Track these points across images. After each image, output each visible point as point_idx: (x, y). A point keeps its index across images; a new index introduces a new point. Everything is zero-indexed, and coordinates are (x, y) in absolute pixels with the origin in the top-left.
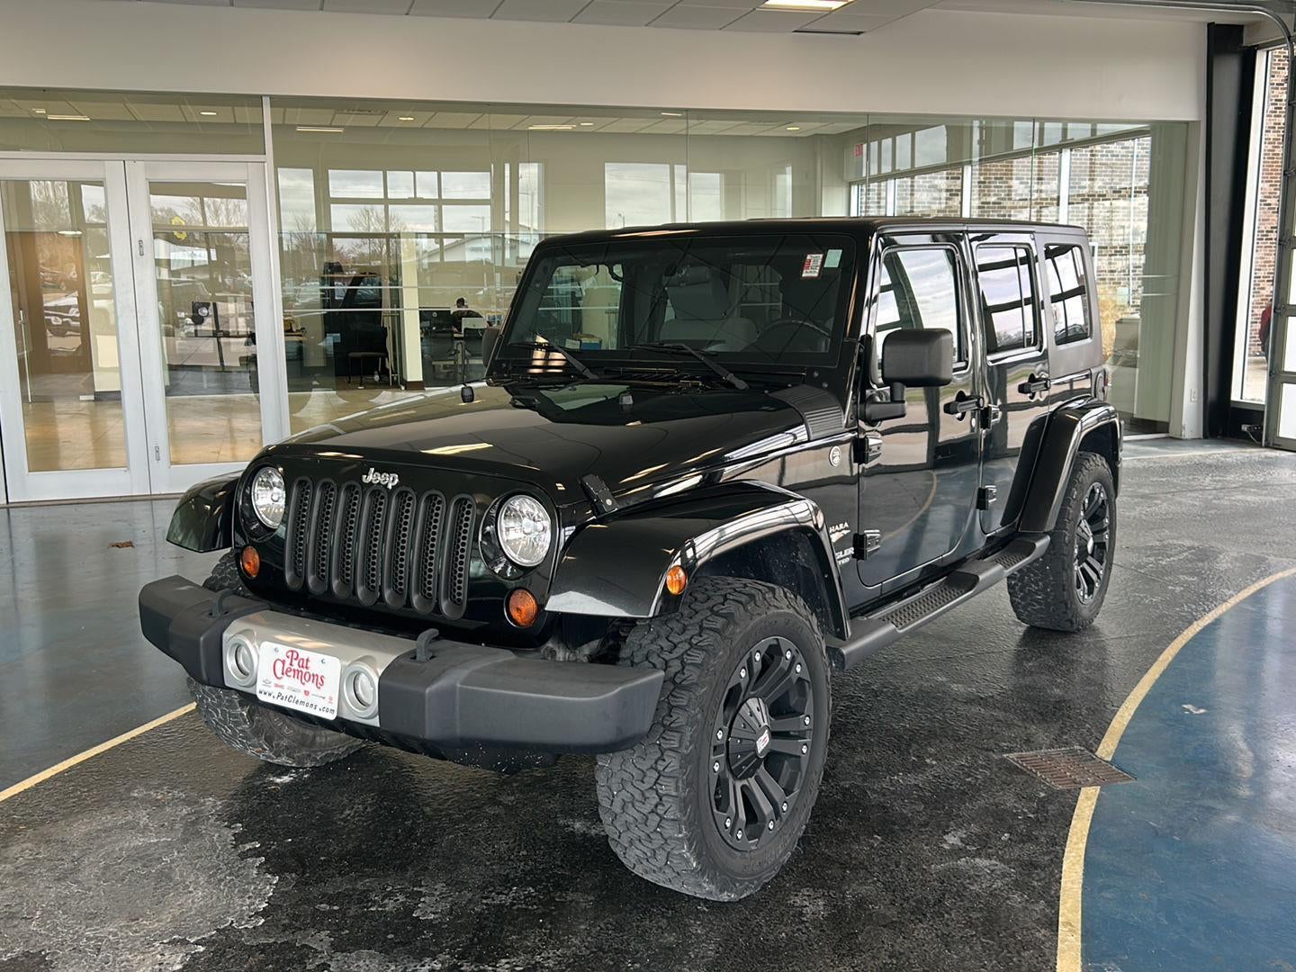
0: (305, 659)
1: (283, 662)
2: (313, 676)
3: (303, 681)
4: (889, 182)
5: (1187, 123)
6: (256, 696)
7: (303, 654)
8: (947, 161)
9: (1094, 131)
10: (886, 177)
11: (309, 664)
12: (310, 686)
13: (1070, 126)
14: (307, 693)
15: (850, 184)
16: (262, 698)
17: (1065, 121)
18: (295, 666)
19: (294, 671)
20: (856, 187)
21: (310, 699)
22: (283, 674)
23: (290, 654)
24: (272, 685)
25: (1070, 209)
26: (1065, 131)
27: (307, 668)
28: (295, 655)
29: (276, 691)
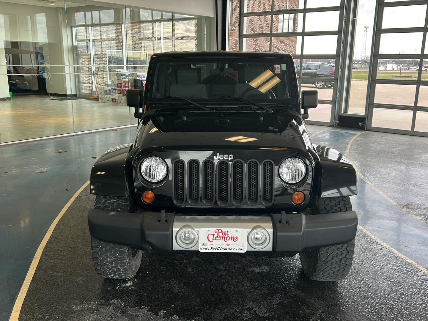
0: (226, 231)
1: (213, 235)
2: (231, 237)
3: (226, 240)
4: (89, 27)
5: (210, 17)
6: (199, 251)
7: (224, 230)
8: (115, 22)
9: (173, 16)
10: (89, 26)
11: (229, 233)
12: (231, 242)
13: (163, 13)
14: (228, 245)
15: (72, 27)
16: (201, 251)
17: (162, 11)
18: (221, 235)
19: (220, 237)
20: (74, 28)
21: (230, 247)
22: (213, 239)
23: (217, 231)
24: (208, 245)
25: (165, 42)
26: (162, 15)
27: (227, 235)
28: (220, 231)
29: (210, 247)
